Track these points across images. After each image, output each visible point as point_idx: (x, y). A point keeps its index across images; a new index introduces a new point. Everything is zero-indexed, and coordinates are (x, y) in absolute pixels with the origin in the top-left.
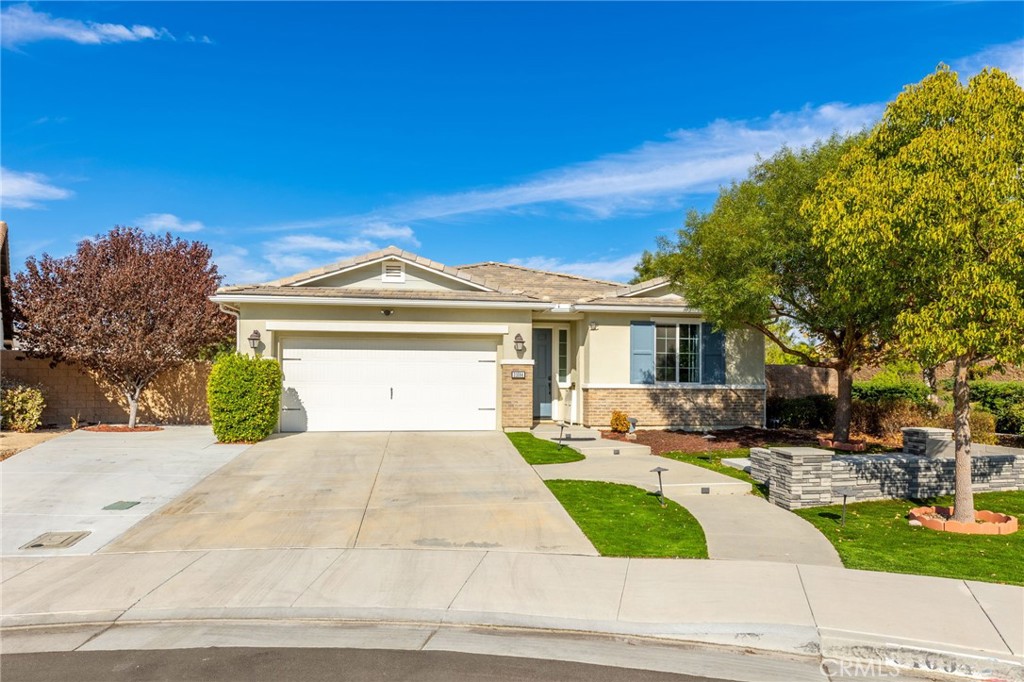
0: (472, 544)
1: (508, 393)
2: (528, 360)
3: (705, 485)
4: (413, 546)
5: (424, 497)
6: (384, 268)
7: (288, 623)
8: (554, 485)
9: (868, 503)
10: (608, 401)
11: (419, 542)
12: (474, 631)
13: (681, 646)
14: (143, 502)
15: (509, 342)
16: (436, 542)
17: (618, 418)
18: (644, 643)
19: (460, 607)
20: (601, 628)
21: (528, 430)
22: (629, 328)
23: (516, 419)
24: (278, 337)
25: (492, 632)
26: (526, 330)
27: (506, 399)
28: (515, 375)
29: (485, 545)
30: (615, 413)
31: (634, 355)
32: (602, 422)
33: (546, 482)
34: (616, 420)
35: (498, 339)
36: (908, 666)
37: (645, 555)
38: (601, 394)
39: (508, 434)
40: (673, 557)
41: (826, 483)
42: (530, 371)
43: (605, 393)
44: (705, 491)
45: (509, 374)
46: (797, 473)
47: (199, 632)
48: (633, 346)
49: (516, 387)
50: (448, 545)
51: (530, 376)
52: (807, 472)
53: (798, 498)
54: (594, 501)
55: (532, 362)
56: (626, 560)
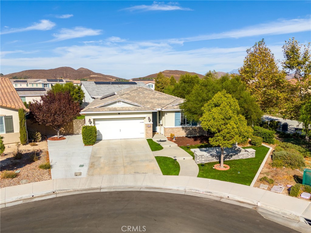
0: (143, 173)
1: (147, 130)
2: (151, 123)
3: (184, 158)
4: (134, 174)
5: (133, 162)
6: (117, 102)
7: (122, 187)
8: (156, 157)
9: (211, 162)
10: (170, 130)
11: (135, 173)
12: (146, 188)
13: (170, 189)
14: (84, 165)
15: (147, 118)
16: (138, 173)
17: (172, 135)
18: (166, 189)
19: (143, 185)
20: (161, 187)
21: (151, 138)
22: (174, 113)
23: (149, 136)
24: (94, 120)
25: (148, 188)
26: (151, 116)
27: (147, 132)
28: (148, 126)
29: (145, 173)
30: (171, 134)
31: (176, 120)
32: (168, 135)
33: (155, 157)
34: (171, 136)
35: (145, 118)
36: (194, 191)
37: (169, 175)
38: (168, 129)
39: (147, 139)
40: (173, 175)
41: (203, 159)
42: (152, 125)
43: (169, 129)
44: (184, 159)
45: (147, 126)
46: (198, 158)
47: (112, 189)
48: (175, 118)
49: (149, 129)
50: (139, 173)
51: (152, 126)
52: (200, 158)
53: (198, 162)
54: (163, 162)
55: (152, 123)
56: (166, 176)
